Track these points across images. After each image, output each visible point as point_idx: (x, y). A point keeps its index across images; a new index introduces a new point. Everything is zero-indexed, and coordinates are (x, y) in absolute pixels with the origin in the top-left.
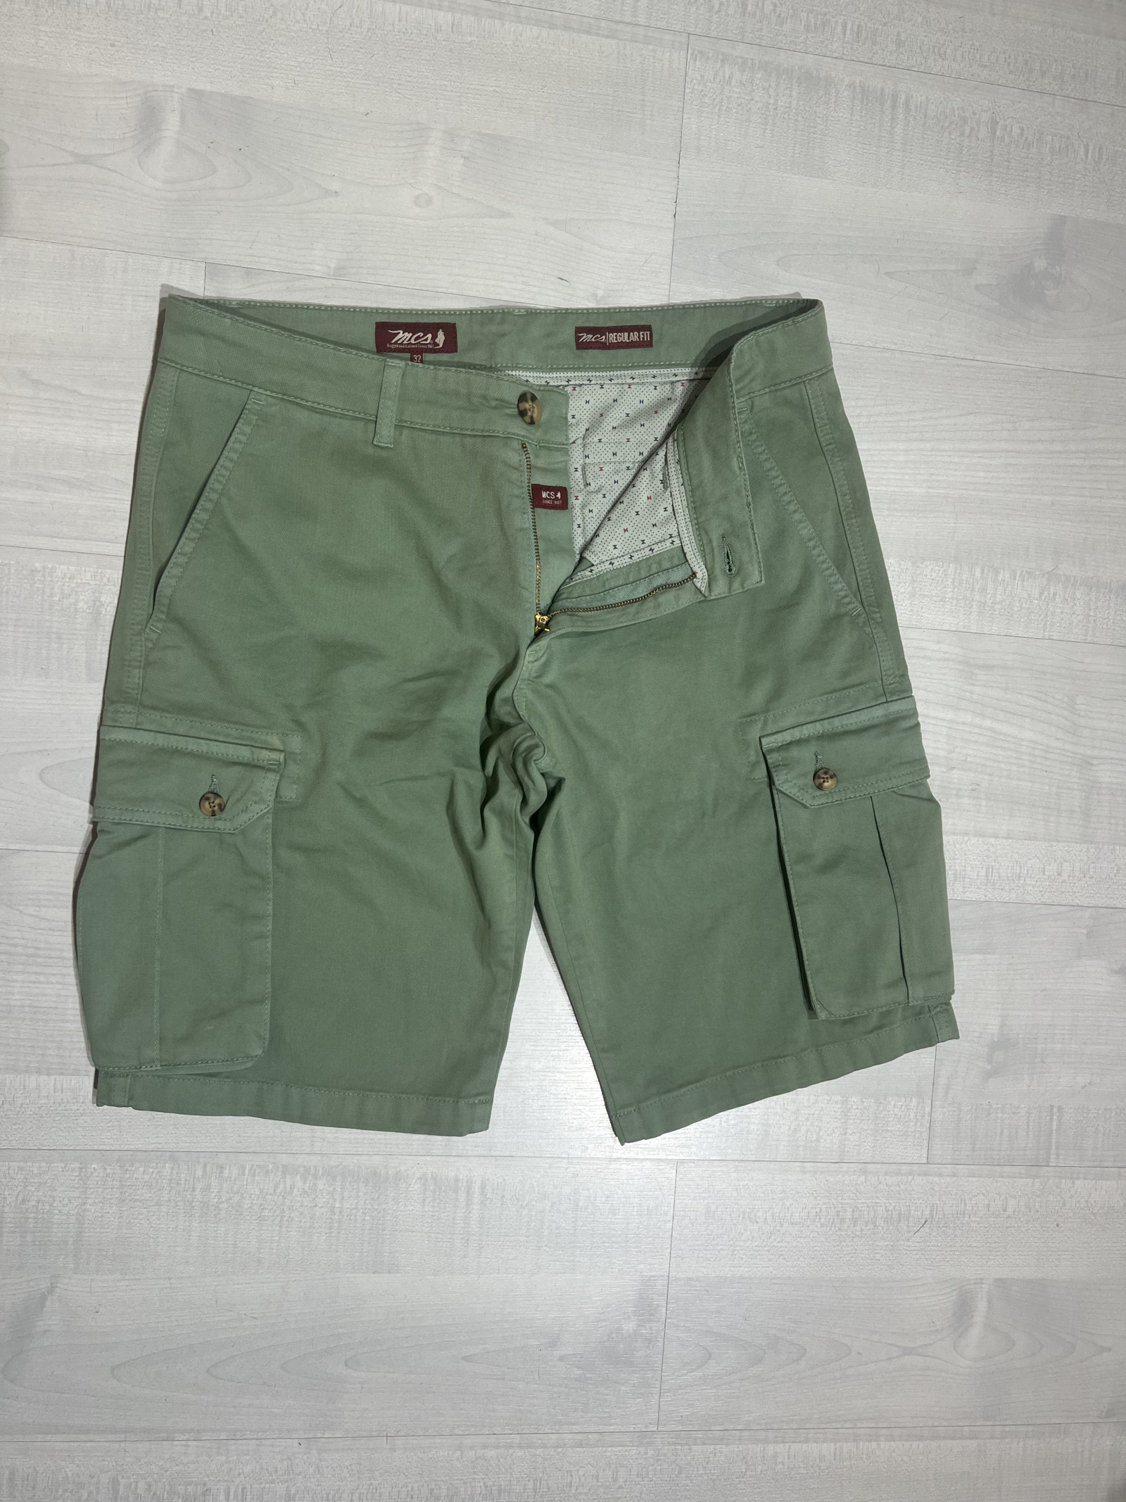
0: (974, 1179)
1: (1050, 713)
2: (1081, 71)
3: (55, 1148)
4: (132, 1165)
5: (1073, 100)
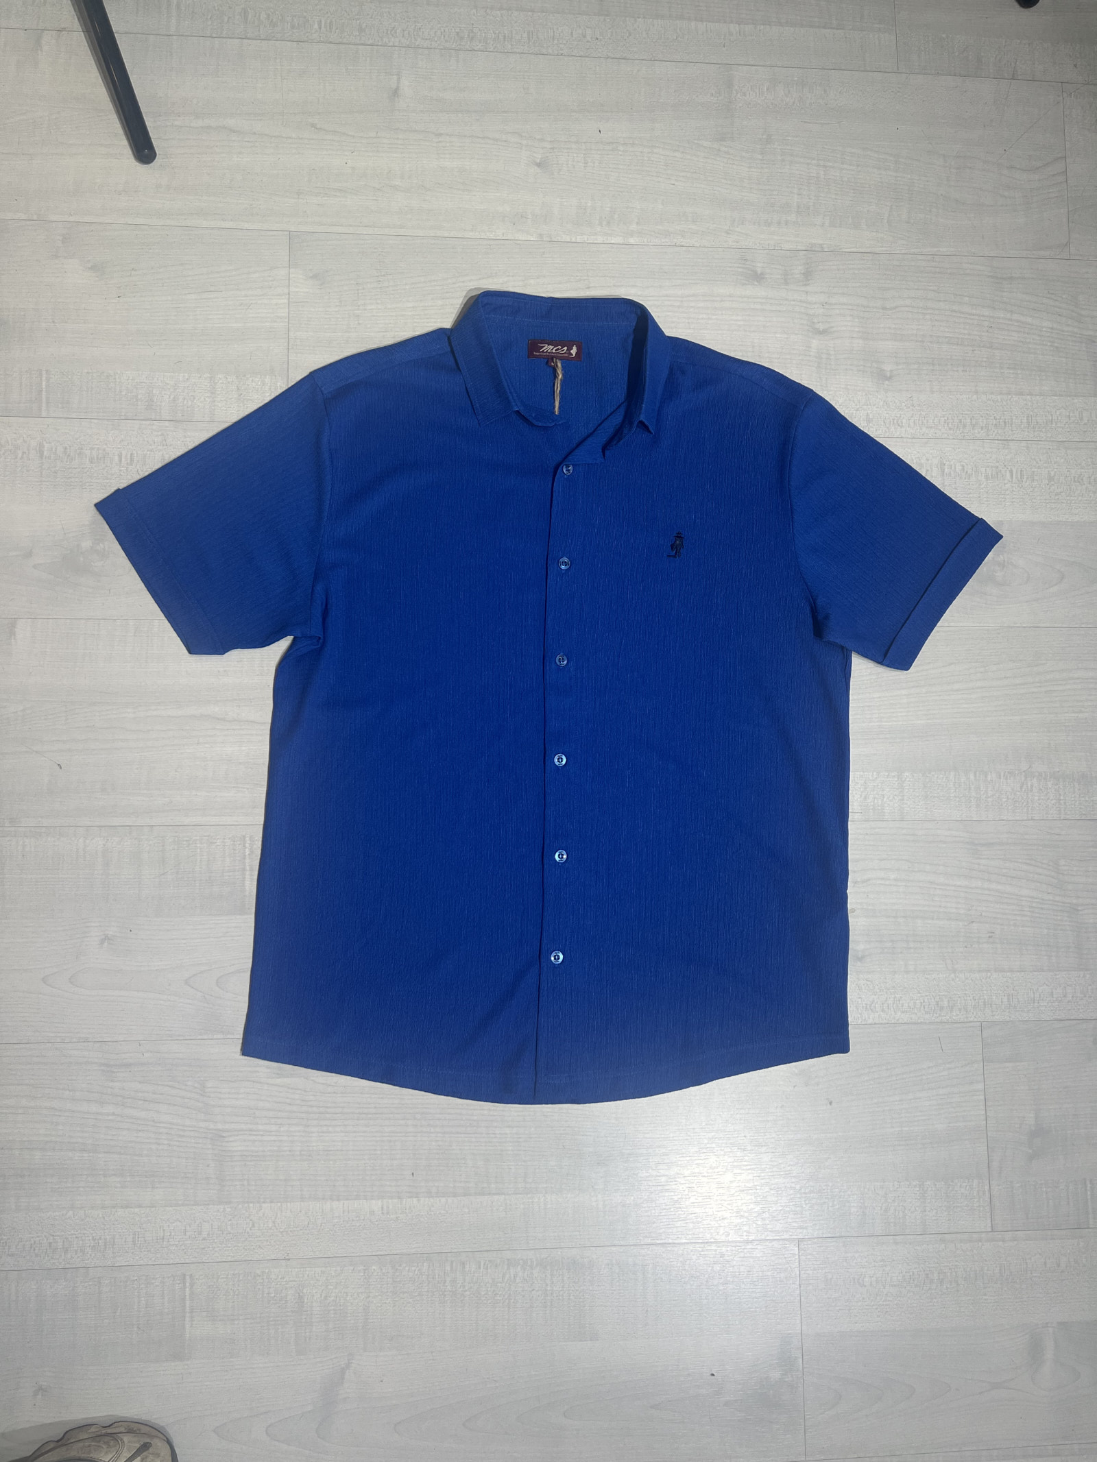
0: (1031, 1242)
1: (1040, 874)
2: (1001, 421)
3: (346, 1255)
4: (400, 1266)
5: (996, 441)
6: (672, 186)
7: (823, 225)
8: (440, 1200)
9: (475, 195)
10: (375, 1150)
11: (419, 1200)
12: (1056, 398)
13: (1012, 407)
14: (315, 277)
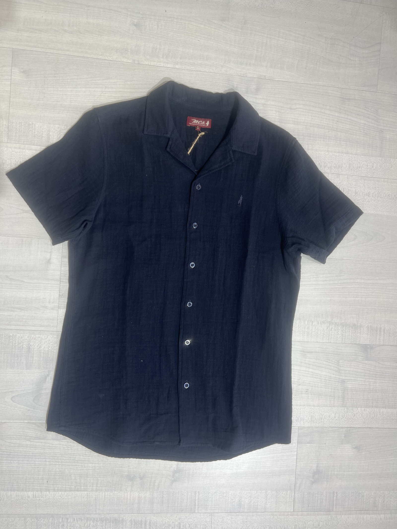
6: (198, 41)
7: (266, 67)
8: (59, 493)
9: (103, 38)
10: (32, 471)
11: (49, 493)
12: (363, 156)
13: (343, 159)
14: (24, 72)
